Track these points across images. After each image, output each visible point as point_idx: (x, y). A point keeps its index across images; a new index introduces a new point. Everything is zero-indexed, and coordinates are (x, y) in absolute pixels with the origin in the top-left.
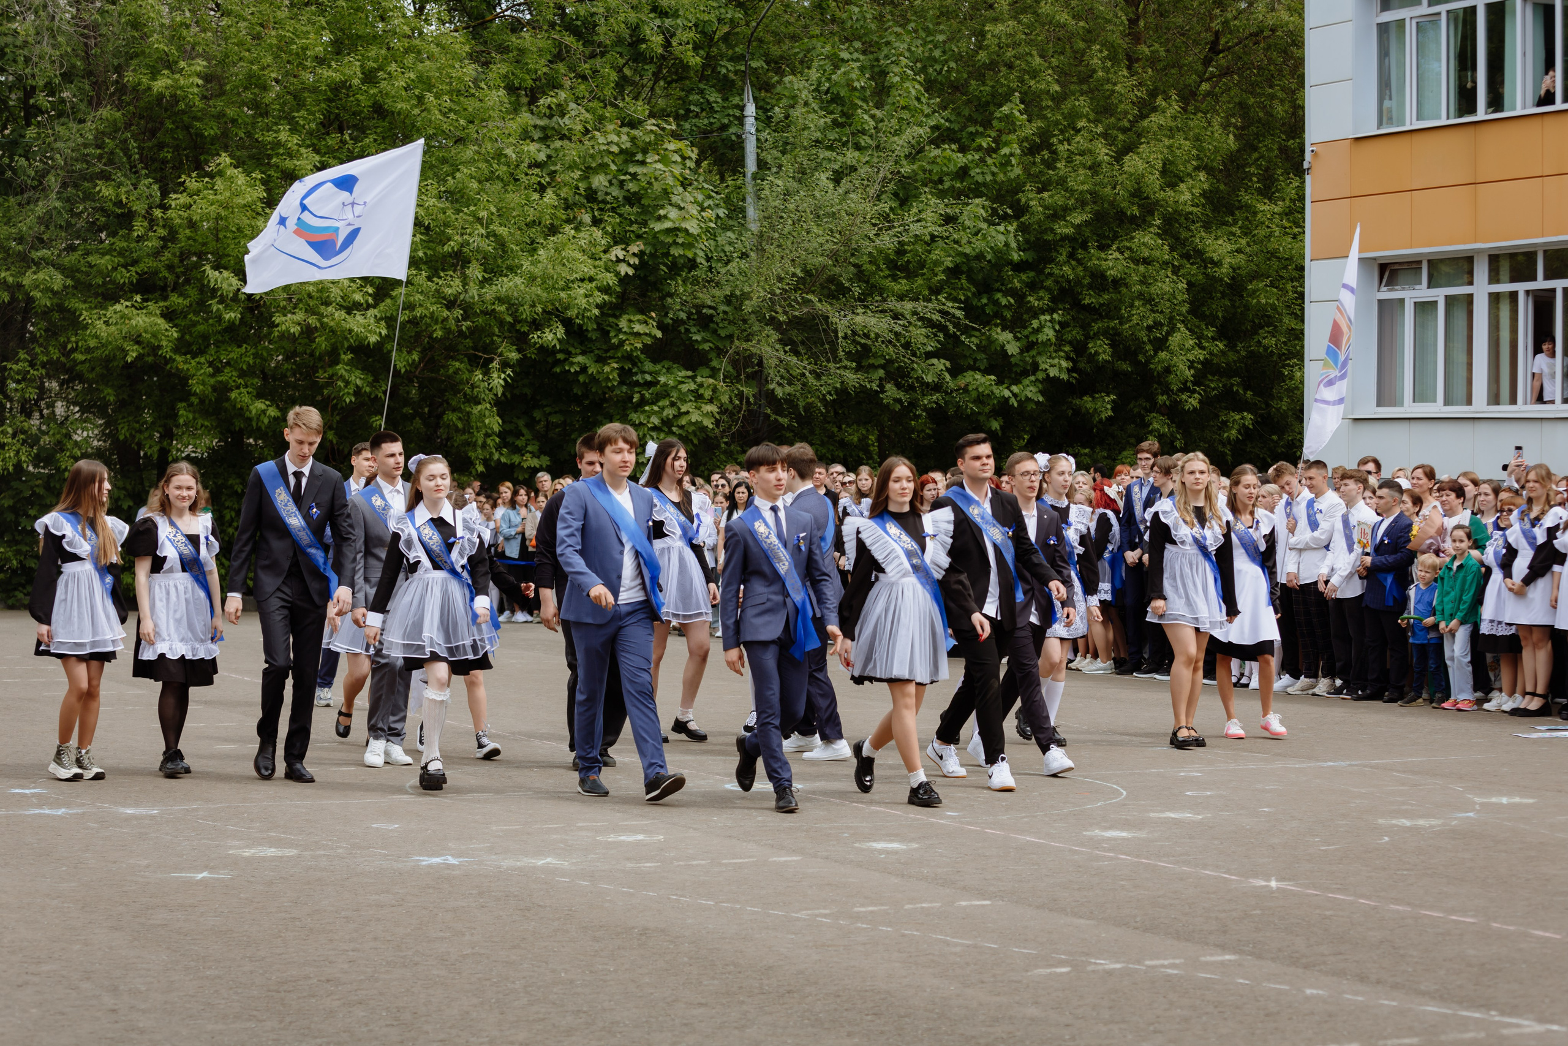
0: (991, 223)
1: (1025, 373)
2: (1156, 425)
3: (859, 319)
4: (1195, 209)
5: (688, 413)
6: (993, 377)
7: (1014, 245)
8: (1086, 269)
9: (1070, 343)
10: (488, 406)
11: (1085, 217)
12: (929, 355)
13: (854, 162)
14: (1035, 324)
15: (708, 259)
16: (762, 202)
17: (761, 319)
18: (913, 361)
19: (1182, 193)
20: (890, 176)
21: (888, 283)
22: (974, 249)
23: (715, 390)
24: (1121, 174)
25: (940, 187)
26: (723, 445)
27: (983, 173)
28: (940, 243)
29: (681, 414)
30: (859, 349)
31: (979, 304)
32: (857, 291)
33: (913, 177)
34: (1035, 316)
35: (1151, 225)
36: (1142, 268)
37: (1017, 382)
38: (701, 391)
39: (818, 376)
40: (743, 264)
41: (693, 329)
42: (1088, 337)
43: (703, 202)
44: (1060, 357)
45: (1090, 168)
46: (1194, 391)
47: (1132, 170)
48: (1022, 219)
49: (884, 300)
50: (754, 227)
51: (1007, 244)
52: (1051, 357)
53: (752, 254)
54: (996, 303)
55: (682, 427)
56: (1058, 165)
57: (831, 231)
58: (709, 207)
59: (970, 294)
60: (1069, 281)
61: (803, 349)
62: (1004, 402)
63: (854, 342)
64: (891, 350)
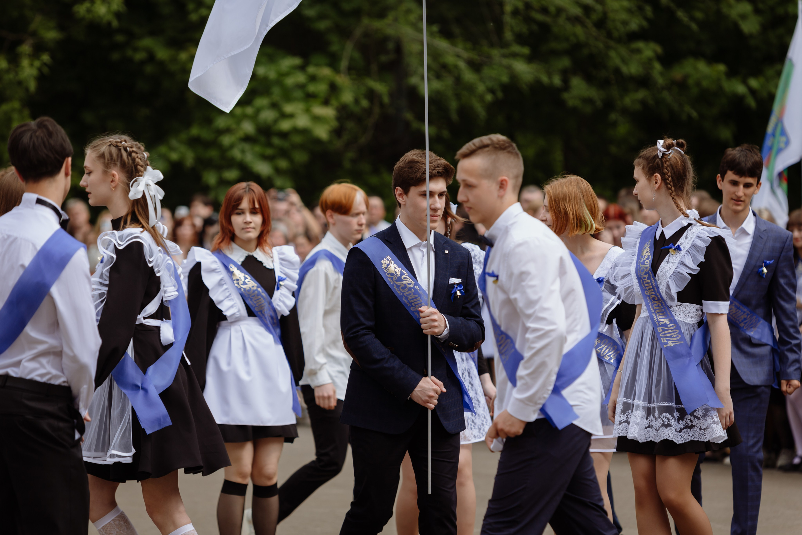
6: (722, 68)
10: (16, 104)
12: (633, 36)
18: (609, 47)
30: (535, 27)
38: (313, 87)
39: (477, 68)
61: (456, 30)
62: (738, 100)
63: (528, 20)
64: (579, 30)
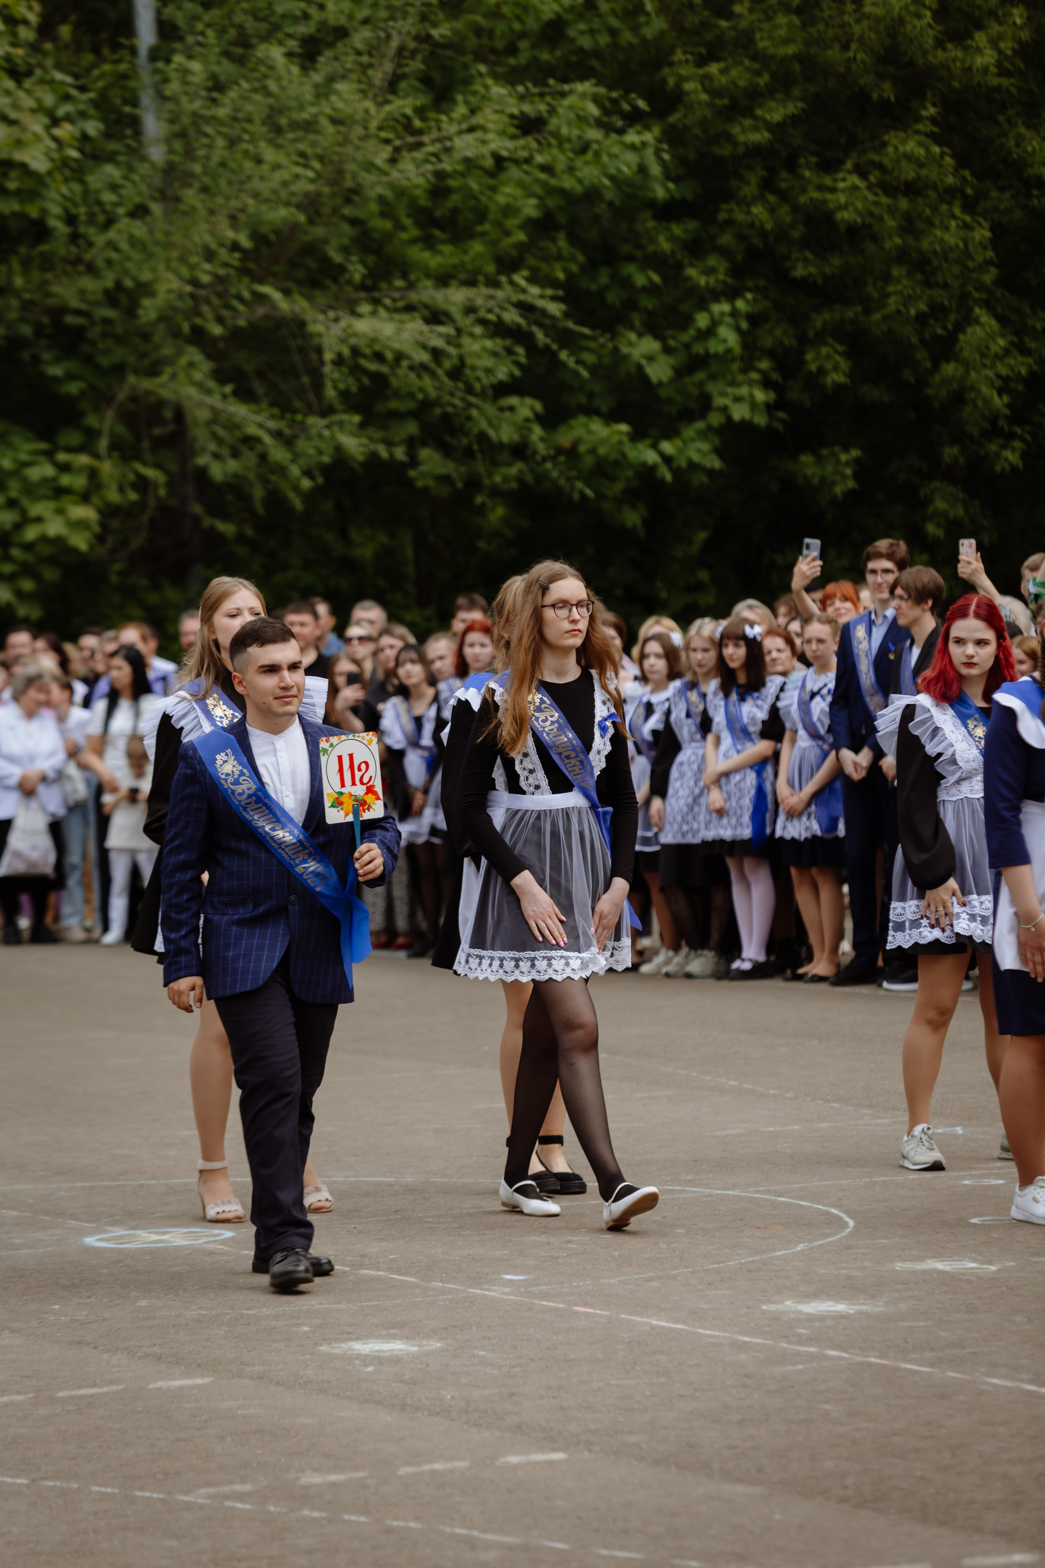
0: (608, 128)
1: (688, 415)
2: (940, 504)
3: (363, 326)
4: (1005, 82)
5: (39, 520)
6: (624, 427)
7: (655, 170)
8: (796, 208)
9: (771, 354)
11: (791, 108)
13: (343, 21)
14: (702, 320)
15: (71, 219)
16: (170, 106)
17: (176, 334)
18: (470, 405)
19: (979, 50)
20: (412, 45)
21: (419, 255)
22: (580, 181)
23: (93, 474)
24: (858, 21)
25: (512, 61)
26: (114, 579)
27: (592, 32)
28: (514, 172)
29: (26, 520)
30: (366, 381)
31: (594, 287)
32: (357, 271)
33: (454, 46)
34: (703, 304)
35: (919, 119)
36: (904, 204)
37: (671, 433)
38: (66, 480)
39: (288, 442)
40: (138, 229)
41: (47, 356)
42: (804, 341)
43: (56, 107)
44: (751, 383)
45: (799, 11)
46: (1012, 436)
47: (879, 11)
48: (673, 119)
49: (411, 286)
50: (157, 154)
51: (642, 169)
52: (734, 383)
53: (156, 208)
54: (626, 283)
55: (29, 547)
56: (738, 9)
57: (302, 155)
58: (68, 118)
59: (574, 268)
60: (763, 234)
61: (259, 388)
62: (647, 472)
63: (356, 370)
64: (427, 382)
